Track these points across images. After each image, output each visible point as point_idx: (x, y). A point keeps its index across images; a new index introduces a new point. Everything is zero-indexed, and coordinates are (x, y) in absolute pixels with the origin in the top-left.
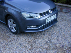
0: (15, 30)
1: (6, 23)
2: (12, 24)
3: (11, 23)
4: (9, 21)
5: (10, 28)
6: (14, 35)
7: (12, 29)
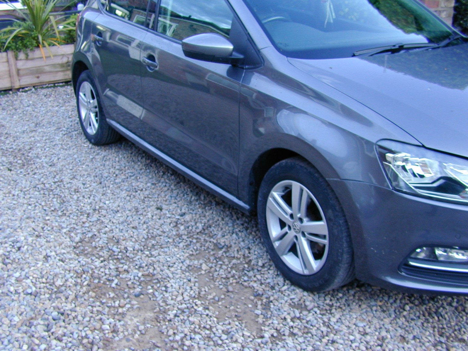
0: (315, 265)
1: (247, 207)
2: (301, 220)
3: (289, 211)
4: (276, 194)
5: (276, 244)
6: (298, 290)
7: (293, 249)
